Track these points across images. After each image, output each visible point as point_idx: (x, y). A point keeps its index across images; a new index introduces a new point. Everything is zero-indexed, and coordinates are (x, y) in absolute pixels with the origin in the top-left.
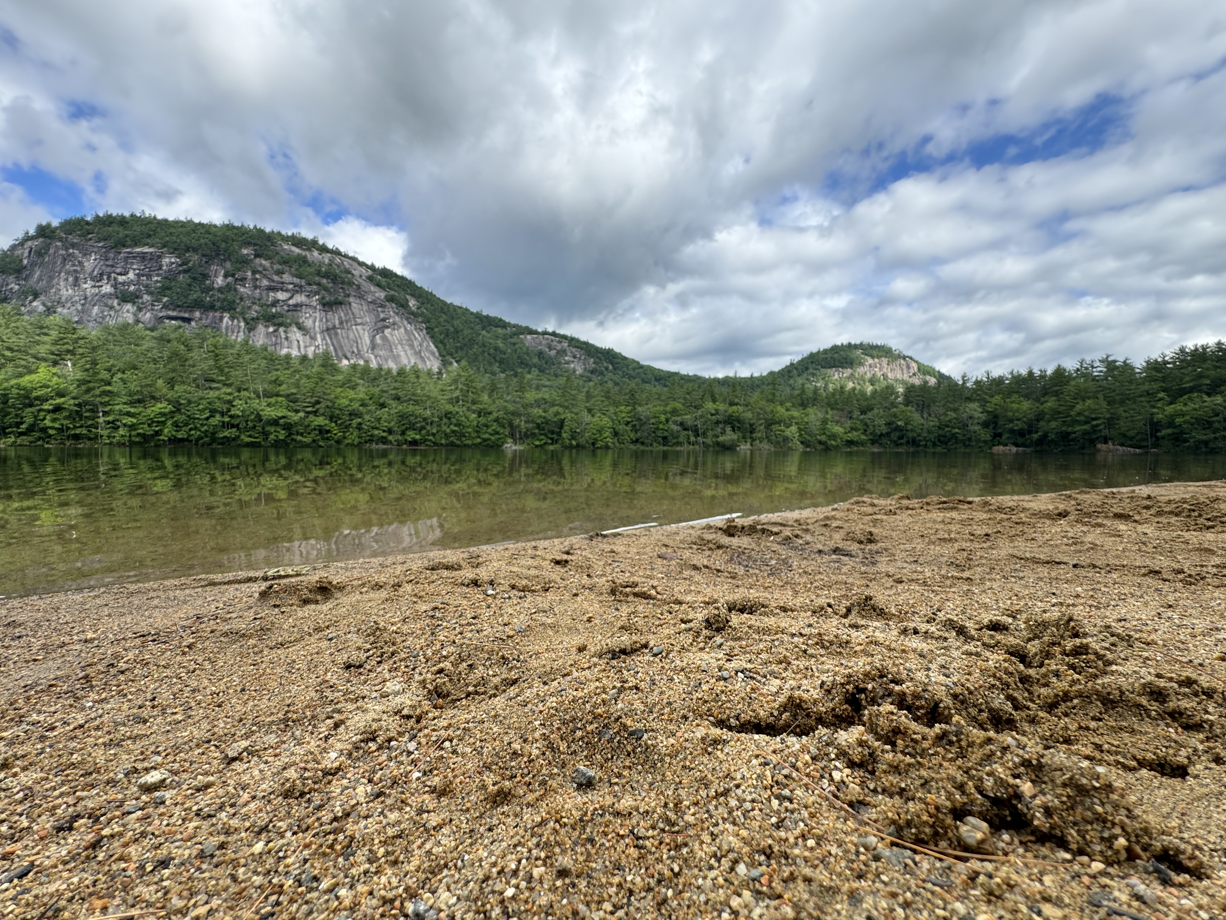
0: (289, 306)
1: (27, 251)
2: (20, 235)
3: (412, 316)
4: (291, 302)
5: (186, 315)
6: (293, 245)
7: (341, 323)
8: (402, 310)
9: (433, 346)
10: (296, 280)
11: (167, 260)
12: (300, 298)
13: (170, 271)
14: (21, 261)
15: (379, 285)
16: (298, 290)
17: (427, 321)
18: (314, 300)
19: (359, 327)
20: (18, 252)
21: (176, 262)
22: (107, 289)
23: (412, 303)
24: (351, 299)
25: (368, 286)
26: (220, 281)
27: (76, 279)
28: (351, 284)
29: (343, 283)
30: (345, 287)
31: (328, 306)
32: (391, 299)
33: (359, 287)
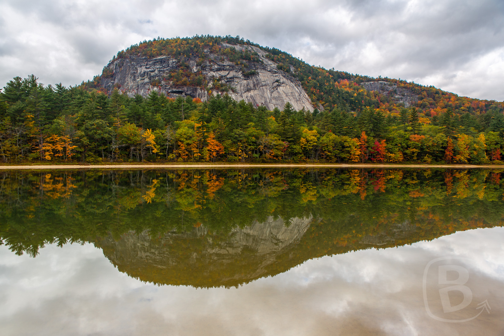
0: (227, 79)
1: (115, 66)
2: (112, 59)
3: (292, 77)
4: (228, 76)
5: (180, 90)
6: (228, 43)
7: (254, 86)
8: (287, 74)
9: (307, 96)
10: (230, 63)
11: (171, 61)
12: (232, 74)
13: (172, 67)
14: (113, 71)
15: (273, 60)
16: (232, 68)
17: (302, 79)
18: (240, 74)
19: (264, 87)
20: (111, 67)
21: (175, 61)
22: (147, 80)
23: (292, 69)
24: (259, 71)
25: (266, 61)
26: (195, 69)
27: (135, 77)
28: (258, 61)
29: (254, 61)
30: (256, 63)
31: (247, 76)
32: (280, 68)
33: (262, 62)
